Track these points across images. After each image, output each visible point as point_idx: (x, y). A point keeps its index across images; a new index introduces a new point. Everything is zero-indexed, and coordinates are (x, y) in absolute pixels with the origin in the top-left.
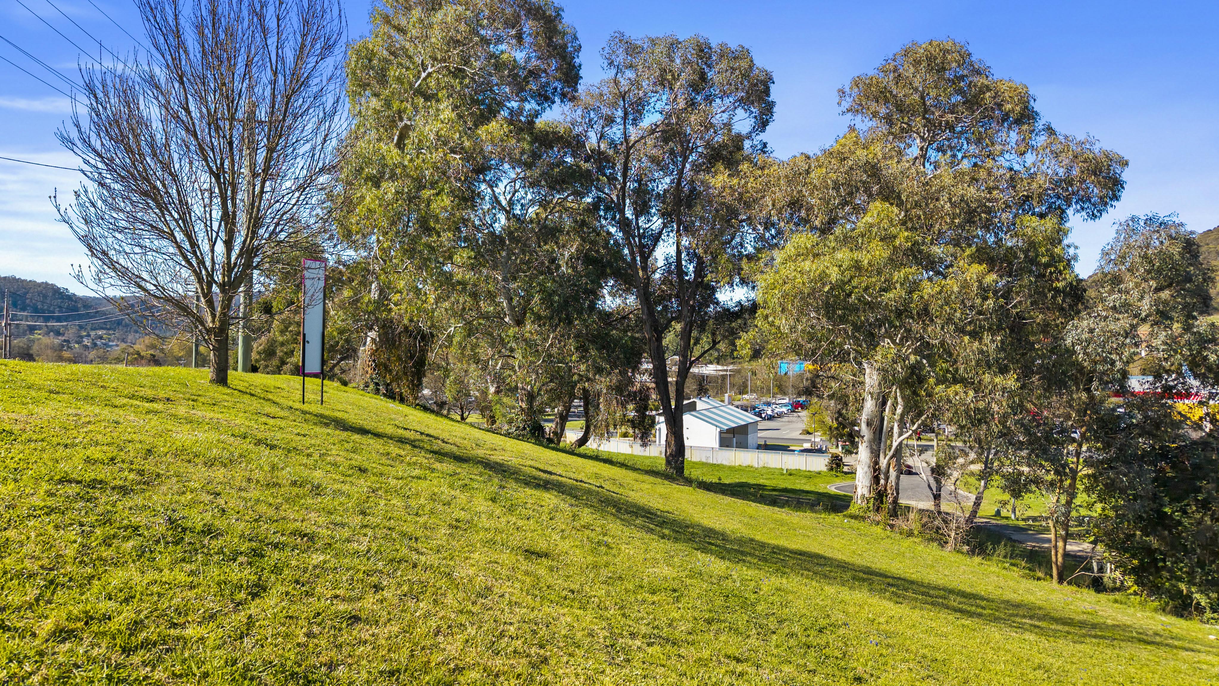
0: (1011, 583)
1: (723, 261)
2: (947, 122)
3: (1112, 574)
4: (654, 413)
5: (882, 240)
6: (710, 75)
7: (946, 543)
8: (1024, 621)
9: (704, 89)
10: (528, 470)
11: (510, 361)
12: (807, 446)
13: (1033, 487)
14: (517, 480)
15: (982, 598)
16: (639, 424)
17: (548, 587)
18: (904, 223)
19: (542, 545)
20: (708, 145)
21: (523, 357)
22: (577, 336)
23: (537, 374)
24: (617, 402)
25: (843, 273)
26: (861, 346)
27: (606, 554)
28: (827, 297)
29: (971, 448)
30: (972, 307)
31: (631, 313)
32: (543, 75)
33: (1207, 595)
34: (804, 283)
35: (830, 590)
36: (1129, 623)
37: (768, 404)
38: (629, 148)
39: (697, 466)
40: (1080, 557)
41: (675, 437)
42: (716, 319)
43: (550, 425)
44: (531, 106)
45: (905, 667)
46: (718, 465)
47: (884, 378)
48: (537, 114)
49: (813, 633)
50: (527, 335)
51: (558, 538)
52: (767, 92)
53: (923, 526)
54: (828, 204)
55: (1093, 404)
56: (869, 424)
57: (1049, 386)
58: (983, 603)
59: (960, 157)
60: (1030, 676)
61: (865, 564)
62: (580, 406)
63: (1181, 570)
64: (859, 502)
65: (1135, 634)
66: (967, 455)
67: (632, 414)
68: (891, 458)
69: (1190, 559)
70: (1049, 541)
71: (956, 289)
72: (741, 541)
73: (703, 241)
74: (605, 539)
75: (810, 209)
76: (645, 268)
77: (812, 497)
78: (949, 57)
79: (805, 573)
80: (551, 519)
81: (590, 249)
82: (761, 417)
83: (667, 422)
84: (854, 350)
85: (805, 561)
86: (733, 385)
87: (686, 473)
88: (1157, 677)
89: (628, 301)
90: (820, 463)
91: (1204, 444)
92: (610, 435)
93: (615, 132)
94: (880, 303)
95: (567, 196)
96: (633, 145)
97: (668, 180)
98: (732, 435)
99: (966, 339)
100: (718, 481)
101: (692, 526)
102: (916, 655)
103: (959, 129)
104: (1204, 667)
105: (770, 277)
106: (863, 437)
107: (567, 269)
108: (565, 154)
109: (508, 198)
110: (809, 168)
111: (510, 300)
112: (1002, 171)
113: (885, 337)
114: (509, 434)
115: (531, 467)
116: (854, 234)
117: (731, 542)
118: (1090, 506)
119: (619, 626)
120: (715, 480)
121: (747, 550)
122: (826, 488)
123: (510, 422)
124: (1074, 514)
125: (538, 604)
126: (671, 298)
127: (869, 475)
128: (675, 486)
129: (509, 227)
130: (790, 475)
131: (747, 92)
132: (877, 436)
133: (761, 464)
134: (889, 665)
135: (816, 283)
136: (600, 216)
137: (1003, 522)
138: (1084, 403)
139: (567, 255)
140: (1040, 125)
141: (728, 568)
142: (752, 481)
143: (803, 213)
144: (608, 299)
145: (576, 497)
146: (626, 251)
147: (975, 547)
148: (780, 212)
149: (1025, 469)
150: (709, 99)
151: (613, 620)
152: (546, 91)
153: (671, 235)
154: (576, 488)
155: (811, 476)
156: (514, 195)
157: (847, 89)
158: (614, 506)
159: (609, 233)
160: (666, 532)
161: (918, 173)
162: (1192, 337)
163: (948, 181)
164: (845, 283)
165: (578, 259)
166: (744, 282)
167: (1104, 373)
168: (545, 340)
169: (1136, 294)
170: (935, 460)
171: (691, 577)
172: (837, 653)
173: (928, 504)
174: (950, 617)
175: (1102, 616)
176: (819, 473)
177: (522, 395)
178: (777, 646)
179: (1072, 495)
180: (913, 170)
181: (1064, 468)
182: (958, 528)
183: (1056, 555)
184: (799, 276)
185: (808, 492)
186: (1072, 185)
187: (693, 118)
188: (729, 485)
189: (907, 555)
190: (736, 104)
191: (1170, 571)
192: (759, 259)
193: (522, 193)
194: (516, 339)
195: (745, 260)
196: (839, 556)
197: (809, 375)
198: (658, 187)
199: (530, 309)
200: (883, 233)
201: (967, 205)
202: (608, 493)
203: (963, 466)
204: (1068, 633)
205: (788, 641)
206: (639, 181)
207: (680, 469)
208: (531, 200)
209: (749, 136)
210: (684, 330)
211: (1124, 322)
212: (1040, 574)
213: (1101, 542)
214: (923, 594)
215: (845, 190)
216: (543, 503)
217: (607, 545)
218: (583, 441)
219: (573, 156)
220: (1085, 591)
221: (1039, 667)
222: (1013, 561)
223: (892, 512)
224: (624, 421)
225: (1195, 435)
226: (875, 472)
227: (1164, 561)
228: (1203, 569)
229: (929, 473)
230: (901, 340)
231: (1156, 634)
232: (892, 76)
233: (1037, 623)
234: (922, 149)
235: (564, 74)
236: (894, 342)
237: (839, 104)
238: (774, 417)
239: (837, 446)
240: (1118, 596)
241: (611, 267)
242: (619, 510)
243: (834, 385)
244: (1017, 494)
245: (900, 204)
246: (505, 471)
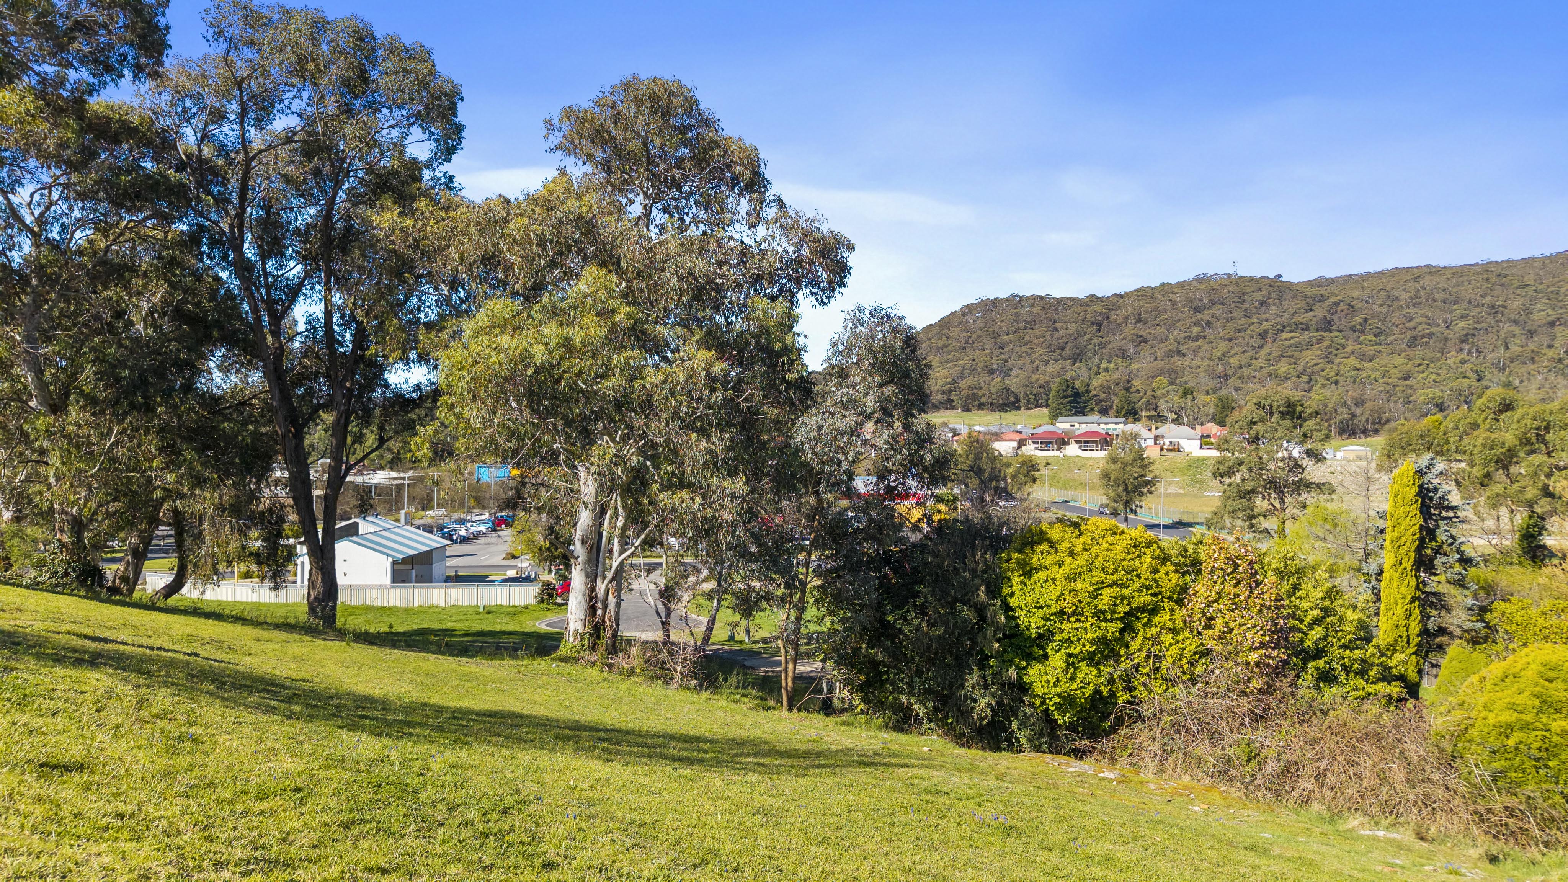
0: (738, 718)
1: (392, 329)
2: (674, 179)
3: (842, 694)
4: (291, 541)
5: (598, 314)
6: (374, 74)
7: (671, 679)
8: (748, 760)
9: (364, 93)
10: (63, 639)
11: (41, 469)
12: (511, 573)
13: (764, 604)
14: (38, 657)
15: (706, 740)
16: (268, 558)
17: (76, 816)
18: (625, 295)
19: (75, 752)
20: (370, 169)
21: (63, 463)
22: (161, 431)
23: (90, 488)
24: (232, 527)
25: (550, 353)
26: (574, 444)
27: (192, 752)
28: (531, 382)
29: (704, 563)
30: (701, 399)
31: (254, 396)
32: (102, 32)
33: (924, 705)
34: (500, 364)
35: (524, 757)
36: (851, 746)
37: (462, 522)
38: (248, 160)
39: (358, 612)
40: (811, 678)
41: (323, 574)
42: (384, 407)
43: (115, 567)
44: (78, 75)
45: (607, 839)
46: (389, 608)
47: (601, 485)
48: (91, 90)
49: (495, 816)
50: (72, 428)
51: (107, 739)
52: (453, 110)
53: (647, 661)
54: (532, 264)
55: (820, 508)
56: (584, 542)
57: (778, 490)
58: (706, 746)
59: (687, 222)
60: (749, 824)
61: (572, 718)
62: (171, 536)
63: (902, 681)
64: (572, 639)
65: (856, 758)
66: (699, 571)
67: (257, 544)
68: (610, 582)
69: (910, 669)
70: (779, 664)
71: (682, 378)
72: (410, 708)
73: (364, 300)
74: (192, 730)
75: (508, 268)
76: (276, 333)
77: (516, 639)
78: (675, 101)
79: (494, 738)
80: (97, 711)
81: (184, 301)
82: (452, 540)
83: (311, 553)
84: (565, 450)
85: (495, 723)
86: (412, 499)
87: (339, 622)
88: (872, 800)
89: (250, 380)
90: (527, 595)
91: (920, 546)
92: (222, 576)
93: (228, 132)
94: (595, 393)
95: (147, 218)
96: (256, 155)
97: (312, 211)
98: (409, 566)
99: (694, 436)
100: (388, 630)
101: (339, 696)
102: (621, 822)
103: (686, 188)
104: (916, 781)
105: (457, 354)
106: (577, 558)
107: (145, 328)
108: (143, 156)
109: (37, 213)
110: (508, 213)
111: (39, 373)
112: (731, 243)
113: (603, 434)
114: (38, 584)
115: (69, 633)
116: (564, 305)
117: (395, 711)
118: (820, 621)
119: (196, 856)
120: (385, 629)
121: (417, 719)
122: (534, 626)
123: (40, 565)
124: (803, 630)
125: (51, 846)
126: (316, 377)
127: (584, 605)
128: (320, 642)
129: (37, 258)
130: (489, 613)
131: (427, 106)
132: (595, 556)
133: (450, 603)
134: (589, 841)
135: (516, 364)
136: (203, 253)
137: (737, 647)
138: (812, 507)
139: (145, 306)
140: (770, 195)
141: (385, 747)
142: (436, 626)
143: (500, 274)
144: (218, 377)
145: (148, 673)
146: (246, 307)
147: (703, 680)
148: (470, 269)
149: (756, 584)
150: (373, 107)
151: (188, 849)
152: (108, 57)
153: (317, 287)
154: (150, 659)
155: (515, 612)
156: (48, 208)
157: (556, 121)
158: (213, 681)
159: (217, 279)
160: (297, 708)
161: (640, 237)
162: (911, 437)
163: (673, 249)
164: (553, 366)
165: (165, 314)
166: (423, 358)
167: (831, 474)
168: (104, 436)
169: (861, 388)
170: (664, 580)
171: (326, 767)
172: (525, 838)
173: (654, 635)
174: (668, 768)
175: (826, 743)
176: (526, 608)
177: (62, 521)
178: (444, 842)
179: (802, 610)
180: (635, 232)
181: (794, 581)
182: (685, 659)
183: (786, 679)
184: (493, 354)
185: (510, 633)
186: (801, 267)
187: (348, 129)
188: (404, 633)
189: (626, 699)
190: (412, 120)
191: (893, 683)
192: (442, 329)
193: (64, 207)
194: (49, 434)
195: (422, 330)
196: (540, 711)
197: (510, 483)
198: (296, 219)
199: (76, 388)
200: (600, 306)
201: (696, 279)
202: (205, 662)
203: (696, 584)
204: (792, 767)
205: (460, 833)
206: (268, 208)
207: (330, 619)
208: (78, 220)
209: (428, 165)
210: (336, 423)
211: (851, 419)
212: (771, 703)
213: (830, 659)
214: (639, 745)
215: (552, 248)
216: (85, 688)
217: (195, 740)
218: (174, 588)
219: (157, 159)
220: (814, 716)
221: (758, 811)
222: (745, 691)
223: (610, 647)
224: (244, 554)
225: (915, 537)
226: (590, 601)
227: (887, 673)
228: (920, 677)
229: (657, 596)
230: (622, 438)
231: (876, 754)
232: (609, 112)
233: (761, 761)
234: (645, 207)
235: (139, 36)
236: (613, 440)
237: (546, 138)
238: (468, 538)
239: (550, 571)
240: (845, 717)
241: (221, 328)
242: (221, 685)
243: (544, 494)
244: (747, 613)
245: (621, 273)
246: (18, 644)
